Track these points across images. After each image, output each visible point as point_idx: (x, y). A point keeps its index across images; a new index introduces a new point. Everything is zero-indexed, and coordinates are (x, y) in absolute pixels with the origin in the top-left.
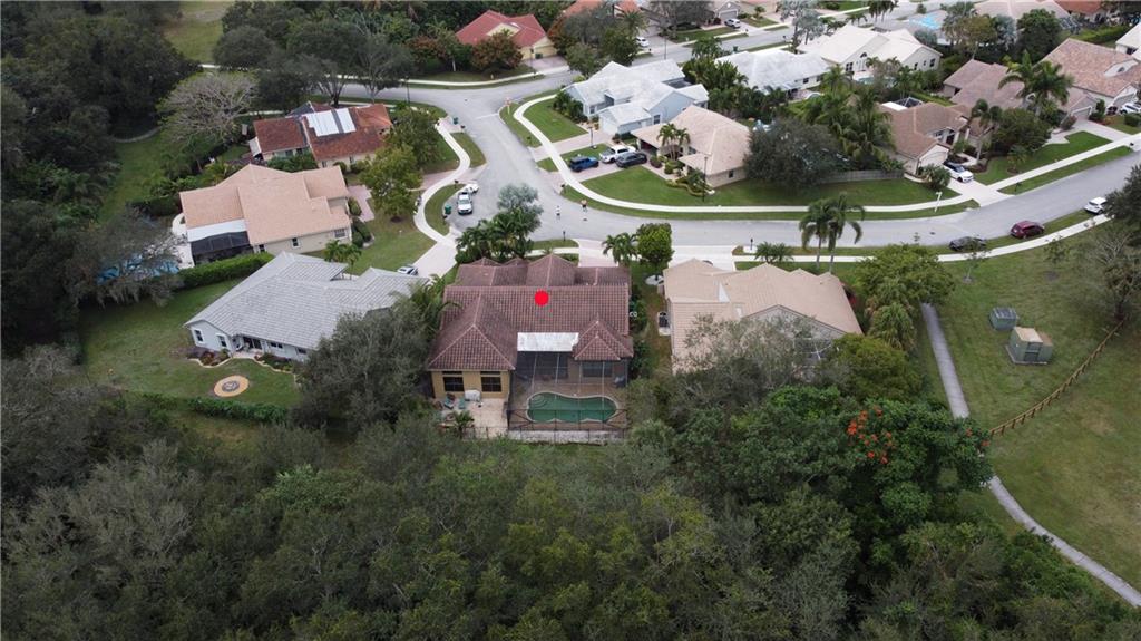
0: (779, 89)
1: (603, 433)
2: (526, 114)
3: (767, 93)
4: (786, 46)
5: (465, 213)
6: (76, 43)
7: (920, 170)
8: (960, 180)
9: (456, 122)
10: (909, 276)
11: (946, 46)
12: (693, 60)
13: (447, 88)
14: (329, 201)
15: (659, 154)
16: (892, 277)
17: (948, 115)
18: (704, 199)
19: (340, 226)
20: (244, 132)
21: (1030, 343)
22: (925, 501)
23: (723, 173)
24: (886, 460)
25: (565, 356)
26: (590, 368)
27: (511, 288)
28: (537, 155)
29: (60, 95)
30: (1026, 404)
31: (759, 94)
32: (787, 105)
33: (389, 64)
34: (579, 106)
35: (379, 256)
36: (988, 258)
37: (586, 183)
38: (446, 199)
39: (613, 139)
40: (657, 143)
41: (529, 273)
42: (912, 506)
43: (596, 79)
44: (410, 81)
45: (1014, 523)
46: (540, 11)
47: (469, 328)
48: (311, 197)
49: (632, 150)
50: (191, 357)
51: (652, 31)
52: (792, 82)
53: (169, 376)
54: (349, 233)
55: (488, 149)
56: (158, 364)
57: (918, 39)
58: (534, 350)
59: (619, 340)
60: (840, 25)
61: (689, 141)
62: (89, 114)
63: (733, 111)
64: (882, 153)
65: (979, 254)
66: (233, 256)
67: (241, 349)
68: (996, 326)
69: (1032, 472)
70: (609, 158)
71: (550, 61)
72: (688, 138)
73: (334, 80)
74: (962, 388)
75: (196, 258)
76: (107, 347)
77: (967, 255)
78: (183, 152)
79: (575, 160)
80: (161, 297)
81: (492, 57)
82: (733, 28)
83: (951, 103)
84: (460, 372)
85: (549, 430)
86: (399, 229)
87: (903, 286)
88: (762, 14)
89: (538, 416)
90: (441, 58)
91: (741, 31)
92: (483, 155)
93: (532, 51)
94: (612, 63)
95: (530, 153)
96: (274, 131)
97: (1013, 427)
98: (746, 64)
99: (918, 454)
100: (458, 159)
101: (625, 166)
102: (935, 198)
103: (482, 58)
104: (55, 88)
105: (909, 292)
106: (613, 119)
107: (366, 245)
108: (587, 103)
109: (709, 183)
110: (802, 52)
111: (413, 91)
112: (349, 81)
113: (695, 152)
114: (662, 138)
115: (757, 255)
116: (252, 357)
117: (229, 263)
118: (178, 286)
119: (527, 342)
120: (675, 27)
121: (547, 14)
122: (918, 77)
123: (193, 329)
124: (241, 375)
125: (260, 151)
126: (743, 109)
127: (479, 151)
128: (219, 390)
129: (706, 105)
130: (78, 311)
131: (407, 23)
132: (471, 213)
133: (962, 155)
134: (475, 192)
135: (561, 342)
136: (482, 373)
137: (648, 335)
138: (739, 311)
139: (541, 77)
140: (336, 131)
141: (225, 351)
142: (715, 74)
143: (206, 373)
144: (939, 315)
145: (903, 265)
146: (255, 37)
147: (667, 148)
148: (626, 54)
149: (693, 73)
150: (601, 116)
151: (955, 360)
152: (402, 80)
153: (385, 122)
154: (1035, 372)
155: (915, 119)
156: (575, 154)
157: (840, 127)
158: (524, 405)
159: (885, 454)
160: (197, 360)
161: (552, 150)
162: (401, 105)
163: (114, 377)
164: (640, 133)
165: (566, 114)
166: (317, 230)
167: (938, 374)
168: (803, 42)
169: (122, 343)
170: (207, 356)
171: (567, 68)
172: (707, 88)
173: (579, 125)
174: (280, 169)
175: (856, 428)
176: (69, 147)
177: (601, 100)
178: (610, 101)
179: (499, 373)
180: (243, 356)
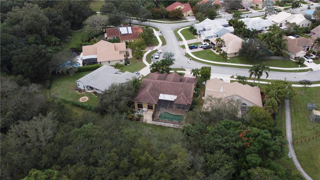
0: (256, 30)
1: (178, 125)
2: (181, 32)
3: (252, 31)
4: (263, 17)
5: (156, 58)
6: (65, 5)
7: (296, 58)
8: (308, 62)
9: (161, 33)
10: (280, 90)
11: (314, 20)
12: (232, 19)
13: (161, 23)
14: (120, 52)
15: (215, 46)
16: (274, 90)
17: (308, 41)
18: (226, 61)
19: (122, 59)
20: (104, 31)
21: (317, 115)
22: (259, 160)
23: (233, 53)
24: (249, 146)
25: (171, 102)
26: (179, 106)
27: (161, 81)
28: (181, 44)
29: (59, 18)
30: (312, 134)
31: (250, 31)
32: (258, 35)
33: (145, 15)
34: (196, 30)
35: (131, 68)
36: (310, 87)
37: (193, 53)
38: (153, 54)
39: (204, 41)
40: (215, 43)
41: (167, 77)
42: (254, 161)
43: (202, 23)
44: (151, 20)
45: (298, 171)
46: (191, 2)
47: (146, 91)
48: (115, 50)
49: (208, 44)
50: (76, 90)
51: (223, 10)
52: (261, 28)
53: (69, 94)
54: (124, 61)
55: (168, 41)
56: (67, 91)
57: (305, 17)
58: (163, 99)
59: (188, 99)
60: (280, 11)
61: (224, 43)
62: (66, 24)
63: (241, 35)
64: (283, 51)
65: (307, 86)
66: (93, 64)
67: (89, 90)
68: (308, 108)
69: (308, 156)
70: (201, 46)
71: (192, 17)
72: (224, 42)
73: (130, 19)
74: (292, 127)
75: (83, 64)
76: (57, 85)
77: (303, 85)
78: (87, 35)
79: (191, 46)
80: (72, 73)
81: (175, 15)
82: (248, 10)
83: (311, 38)
84: (142, 103)
85: (163, 122)
86: (138, 61)
87: (277, 93)
88: (258, 7)
89: (162, 118)
90: (161, 14)
91: (250, 12)
92: (166, 42)
93: (186, 14)
94: (207, 19)
95: (179, 43)
96: (111, 31)
97: (305, 141)
98: (248, 21)
99: (260, 146)
100: (159, 43)
101: (205, 49)
102: (298, 67)
103: (172, 15)
104: (59, 16)
105: (279, 95)
106: (204, 35)
107: (128, 65)
108: (198, 30)
109: (228, 56)
110: (267, 19)
111: (151, 23)
112: (134, 19)
113: (226, 46)
114: (216, 42)
115: (237, 79)
116: (91, 92)
117: (91, 66)
118: (76, 71)
119: (162, 97)
120: (230, 9)
121: (193, 3)
122: (301, 29)
123: (77, 83)
124: (87, 96)
125: (106, 37)
126: (244, 35)
127: (165, 41)
128: (80, 100)
129: (233, 33)
130: (51, 75)
131: (153, 4)
132: (158, 58)
133: (311, 54)
134: (161, 53)
135: (171, 98)
136: (148, 104)
137: (199, 99)
138: (225, 95)
139: (188, 21)
140: (127, 33)
141: (84, 90)
142: (238, 24)
143: (79, 95)
144: (290, 103)
145: (278, 87)
146: (111, 6)
147: (218, 45)
148: (212, 16)
149: (231, 23)
150: (201, 34)
151: (291, 118)
152: (148, 20)
153: (141, 31)
154: (318, 125)
155: (296, 42)
156: (191, 44)
157: (270, 43)
158: (158, 114)
159: (249, 144)
160: (77, 91)
161: (186, 43)
162: (147, 27)
163: (56, 93)
164: (211, 40)
165: (192, 32)
166: (115, 59)
167: (285, 121)
168: (268, 16)
169: (61, 85)
170: (80, 90)
171: (195, 19)
172: (234, 28)
173: (195, 36)
174: (110, 42)
175: (242, 135)
176: (58, 32)
177: (202, 29)
178: (204, 30)
179: (152, 104)
180: (89, 91)
